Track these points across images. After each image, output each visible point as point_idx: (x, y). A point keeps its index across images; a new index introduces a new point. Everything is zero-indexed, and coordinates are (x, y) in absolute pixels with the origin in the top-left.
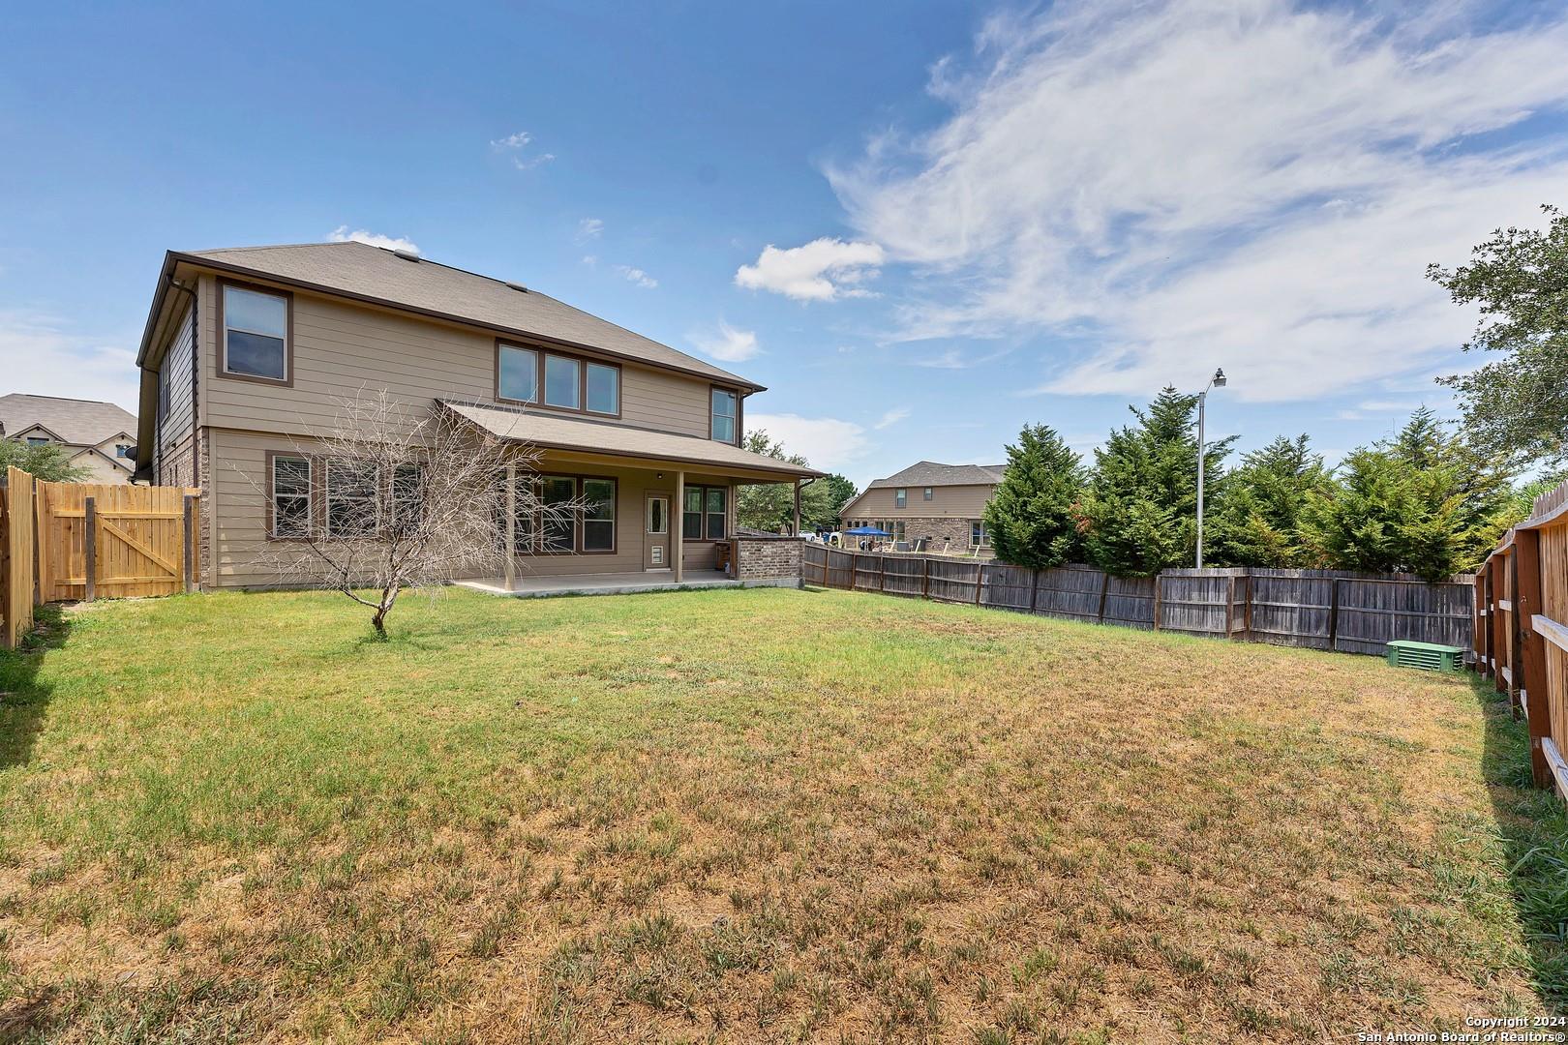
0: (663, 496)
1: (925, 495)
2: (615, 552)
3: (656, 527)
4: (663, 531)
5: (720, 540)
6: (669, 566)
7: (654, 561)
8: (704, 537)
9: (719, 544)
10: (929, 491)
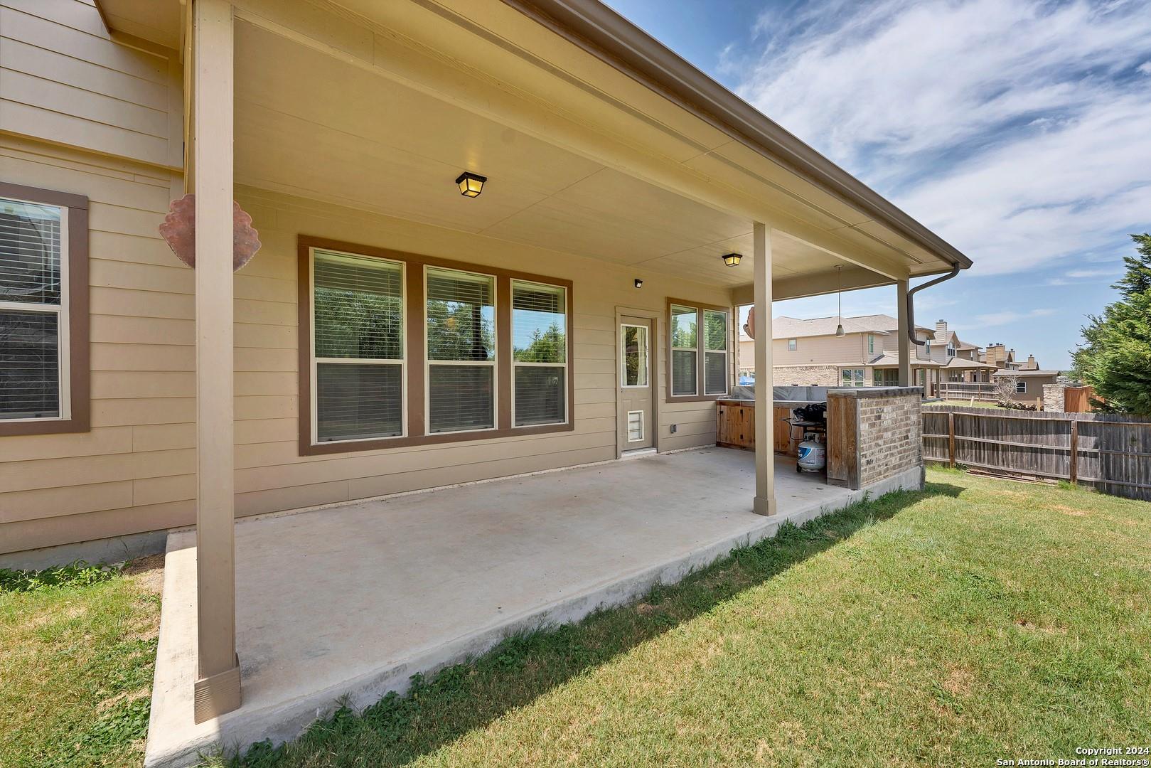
0: (641, 319)
1: (789, 346)
2: (570, 427)
3: (632, 376)
4: (643, 384)
5: (722, 396)
6: (654, 444)
7: (632, 437)
8: (702, 390)
9: (722, 403)
10: (793, 342)
